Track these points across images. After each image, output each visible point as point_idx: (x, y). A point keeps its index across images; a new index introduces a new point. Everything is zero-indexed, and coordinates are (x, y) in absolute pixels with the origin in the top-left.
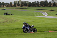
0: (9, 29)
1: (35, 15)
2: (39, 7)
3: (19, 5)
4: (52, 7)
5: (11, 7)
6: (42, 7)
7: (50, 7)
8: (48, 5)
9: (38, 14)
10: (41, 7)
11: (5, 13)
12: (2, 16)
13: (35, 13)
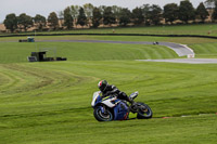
0: (65, 111)
1: (147, 55)
2: (162, 25)
3: (82, 20)
4: (209, 23)
5: (54, 30)
6: (172, 24)
7: (203, 23)
8: (193, 18)
9: (156, 53)
10: (167, 25)
11: (33, 54)
12: (23, 65)
13: (146, 50)
